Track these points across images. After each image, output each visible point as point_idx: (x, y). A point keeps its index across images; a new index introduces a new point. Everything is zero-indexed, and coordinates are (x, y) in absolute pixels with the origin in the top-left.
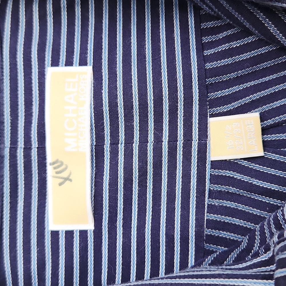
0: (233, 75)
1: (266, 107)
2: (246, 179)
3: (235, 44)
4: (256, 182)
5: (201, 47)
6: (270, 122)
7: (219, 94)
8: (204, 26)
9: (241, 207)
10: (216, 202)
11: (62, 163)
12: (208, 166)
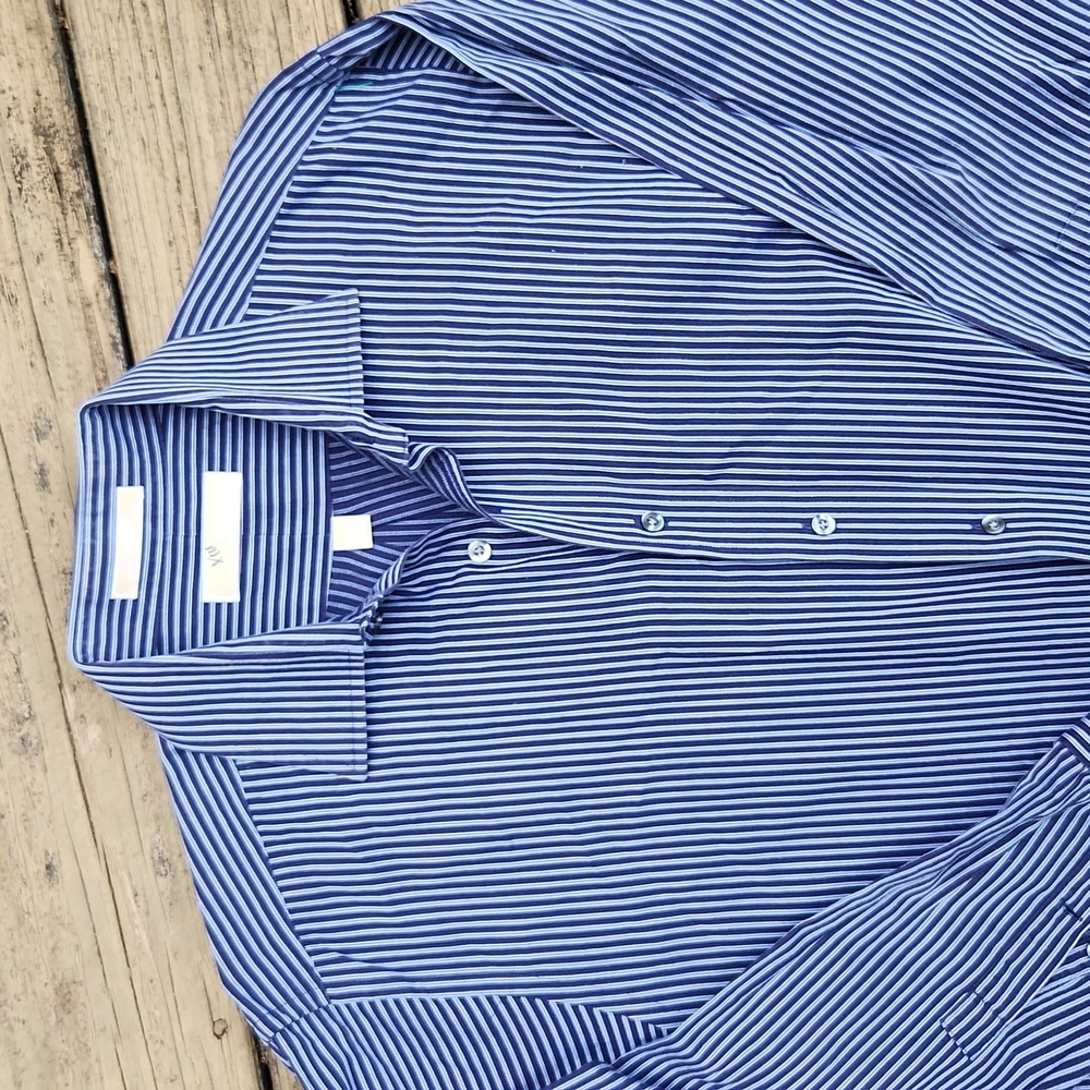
0: (352, 486)
1: (376, 511)
2: (359, 564)
3: (354, 463)
4: (366, 567)
5: (328, 463)
6: (378, 522)
7: (341, 500)
8: (332, 445)
9: (355, 585)
10: (336, 582)
11: (215, 549)
12: (331, 554)
